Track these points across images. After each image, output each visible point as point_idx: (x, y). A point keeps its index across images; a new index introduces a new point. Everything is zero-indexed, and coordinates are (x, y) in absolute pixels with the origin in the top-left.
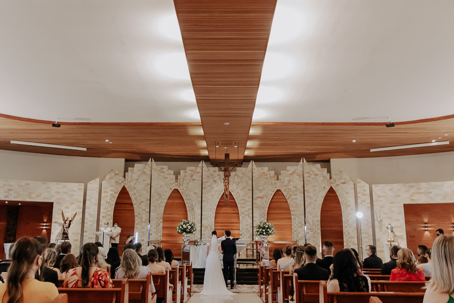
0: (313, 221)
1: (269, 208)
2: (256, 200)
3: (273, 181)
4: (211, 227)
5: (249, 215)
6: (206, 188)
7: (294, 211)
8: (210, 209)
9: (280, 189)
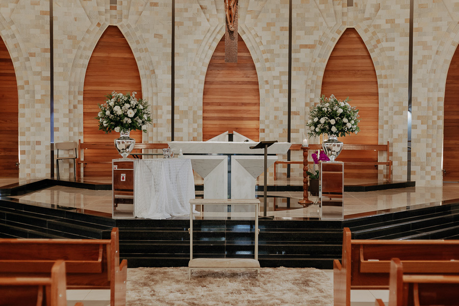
0: (429, 99)
1: (326, 71)
2: (299, 52)
3: (339, 8)
4: (195, 113)
5: (281, 86)
6: (181, 24)
7: (386, 77)
8: (193, 73)
9: (354, 28)
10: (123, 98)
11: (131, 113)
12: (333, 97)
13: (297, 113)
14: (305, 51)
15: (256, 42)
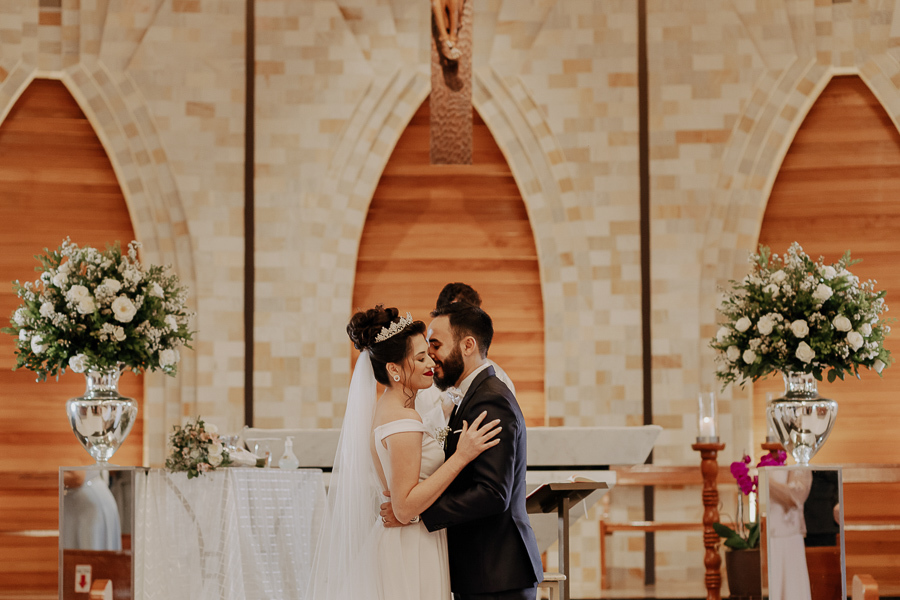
2: (672, 154)
3: (805, 8)
4: (324, 365)
5: (615, 271)
6: (277, 68)
8: (316, 229)
9: (856, 78)
10: (98, 261)
11: (123, 309)
12: (798, 251)
13: (672, 362)
14: (692, 152)
15: (529, 126)
